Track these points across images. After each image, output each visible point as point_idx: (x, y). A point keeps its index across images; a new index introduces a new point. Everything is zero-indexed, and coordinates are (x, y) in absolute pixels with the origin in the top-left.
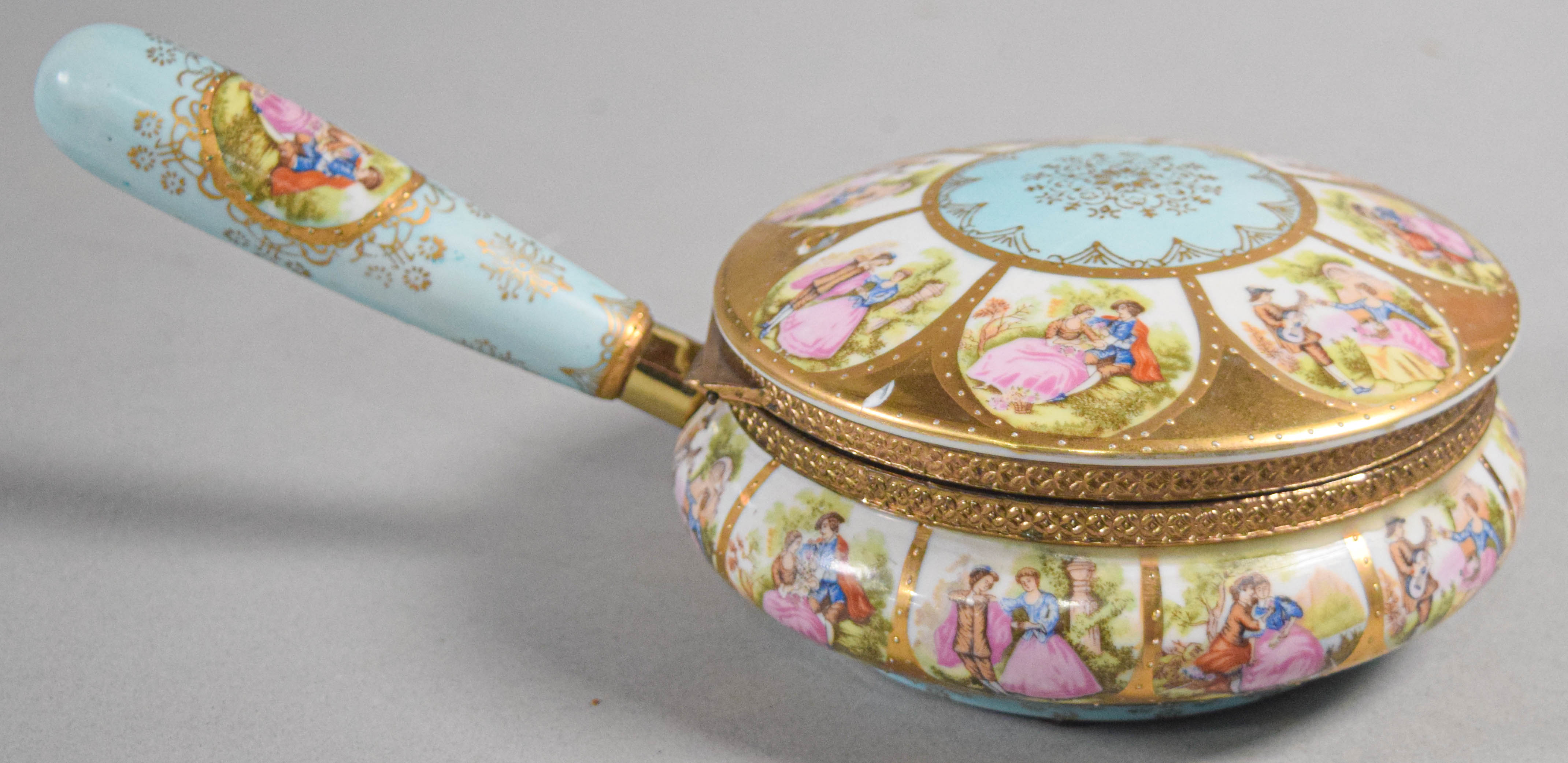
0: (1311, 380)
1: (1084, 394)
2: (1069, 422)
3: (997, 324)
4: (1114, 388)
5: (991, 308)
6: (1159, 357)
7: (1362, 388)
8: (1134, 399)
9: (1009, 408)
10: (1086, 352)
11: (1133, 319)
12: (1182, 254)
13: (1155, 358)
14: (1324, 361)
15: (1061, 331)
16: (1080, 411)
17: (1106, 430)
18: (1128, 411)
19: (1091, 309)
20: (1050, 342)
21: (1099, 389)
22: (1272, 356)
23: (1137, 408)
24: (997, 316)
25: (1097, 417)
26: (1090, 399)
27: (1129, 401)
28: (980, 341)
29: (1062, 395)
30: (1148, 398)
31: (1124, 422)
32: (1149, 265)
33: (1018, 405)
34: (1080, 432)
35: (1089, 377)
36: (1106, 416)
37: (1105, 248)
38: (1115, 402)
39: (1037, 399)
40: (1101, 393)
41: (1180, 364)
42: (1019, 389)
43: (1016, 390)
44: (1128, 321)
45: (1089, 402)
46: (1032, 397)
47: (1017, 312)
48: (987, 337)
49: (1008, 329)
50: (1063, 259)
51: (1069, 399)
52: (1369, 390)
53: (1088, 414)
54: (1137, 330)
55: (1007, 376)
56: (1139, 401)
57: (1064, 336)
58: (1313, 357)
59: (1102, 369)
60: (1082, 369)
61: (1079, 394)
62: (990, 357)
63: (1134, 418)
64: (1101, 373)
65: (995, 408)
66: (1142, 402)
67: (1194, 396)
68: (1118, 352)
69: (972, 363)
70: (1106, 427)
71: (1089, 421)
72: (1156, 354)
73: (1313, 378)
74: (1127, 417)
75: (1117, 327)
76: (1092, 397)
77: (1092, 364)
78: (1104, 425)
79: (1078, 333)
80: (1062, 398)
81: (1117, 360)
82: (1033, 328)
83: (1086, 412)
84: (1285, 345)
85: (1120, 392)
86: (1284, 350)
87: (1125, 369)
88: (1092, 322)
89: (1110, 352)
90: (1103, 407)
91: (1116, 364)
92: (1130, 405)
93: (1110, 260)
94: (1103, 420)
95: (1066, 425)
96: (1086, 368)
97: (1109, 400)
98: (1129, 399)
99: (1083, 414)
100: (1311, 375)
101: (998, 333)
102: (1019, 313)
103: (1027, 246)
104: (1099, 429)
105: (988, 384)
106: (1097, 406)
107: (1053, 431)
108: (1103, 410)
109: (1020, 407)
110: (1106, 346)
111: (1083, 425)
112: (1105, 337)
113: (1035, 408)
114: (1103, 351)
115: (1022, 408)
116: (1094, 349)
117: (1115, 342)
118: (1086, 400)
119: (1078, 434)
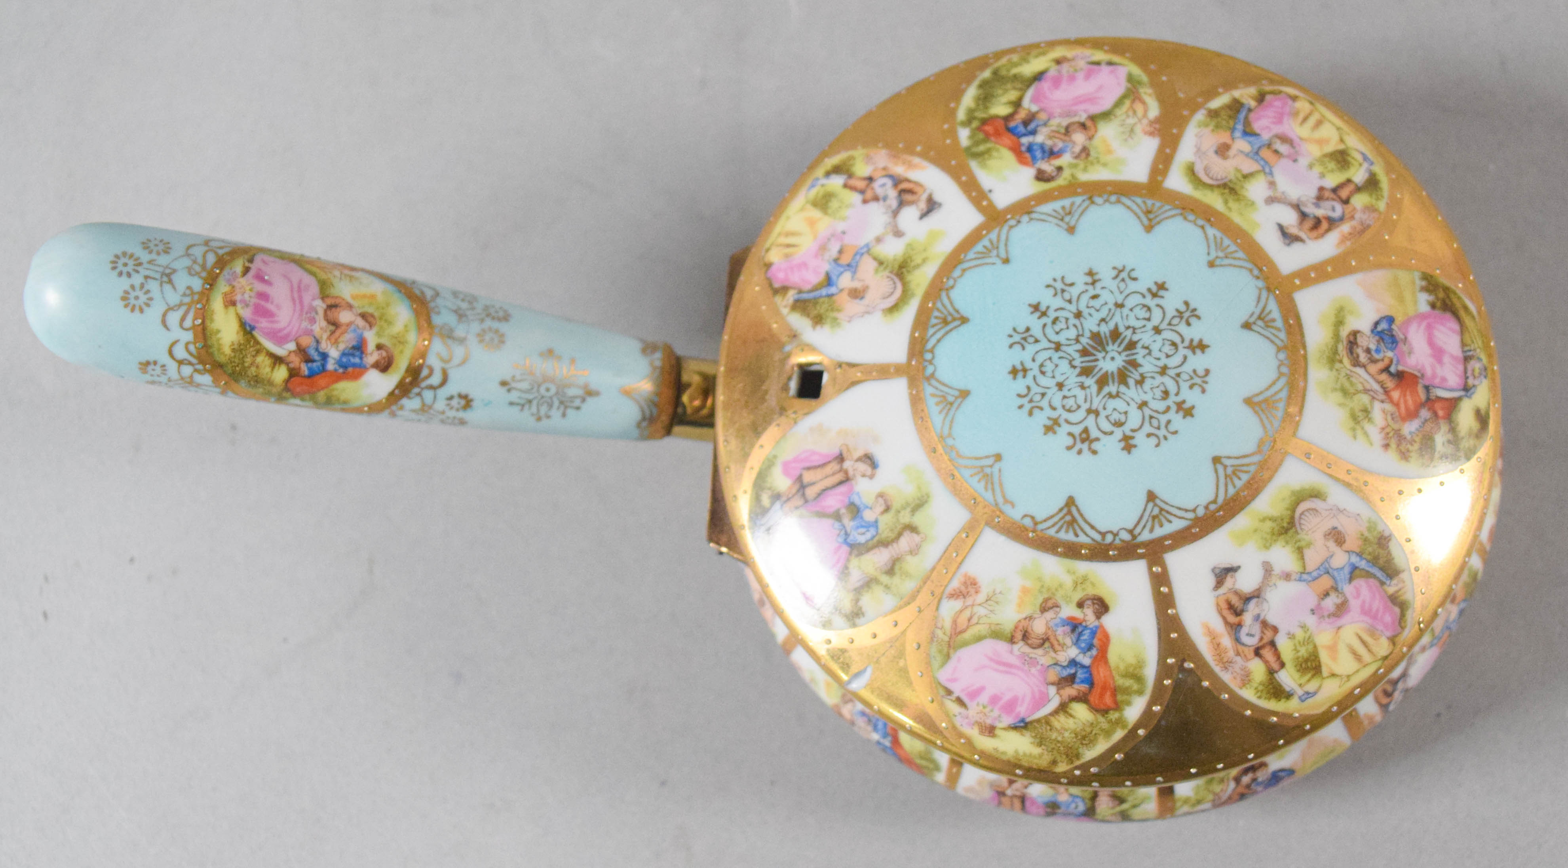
0: (1259, 694)
1: (1043, 721)
2: (1028, 752)
3: (967, 613)
4: (1071, 716)
5: (963, 588)
6: (1117, 678)
7: (1307, 693)
8: (1088, 730)
9: (974, 727)
10: (1048, 666)
11: (1097, 623)
12: (1154, 518)
13: (1113, 678)
14: (1275, 666)
15: (1027, 634)
16: (1038, 740)
17: (1060, 764)
18: (1082, 744)
19: (1057, 607)
20: (1016, 647)
21: (1057, 717)
22: (1226, 668)
23: (1091, 741)
24: (969, 601)
25: (1053, 749)
26: (1048, 728)
27: (1084, 733)
28: (951, 634)
29: (1023, 720)
30: (1102, 730)
31: (1078, 756)
32: (1121, 540)
33: (982, 726)
34: (1037, 764)
35: (1049, 701)
36: (1062, 748)
37: (1078, 510)
38: (1070, 733)
39: (1000, 722)
40: (1059, 721)
41: (1135, 687)
42: (984, 707)
43: (981, 708)
44: (1091, 626)
45: (1047, 731)
46: (995, 719)
47: (987, 601)
48: (958, 631)
49: (977, 623)
50: (1036, 524)
51: (1029, 726)
52: (1315, 693)
53: (1045, 745)
54: (1100, 640)
55: (975, 687)
56: (1094, 733)
57: (1030, 642)
58: (1266, 662)
59: (1062, 692)
60: (1043, 689)
61: (1038, 721)
62: (959, 660)
63: (1086, 752)
64: (1061, 696)
65: (962, 725)
66: (1096, 734)
67: (1145, 727)
68: (1079, 670)
69: (943, 664)
70: (1061, 761)
71: (1046, 753)
72: (1114, 672)
73: (1262, 691)
74: (1081, 750)
75: (1080, 634)
76: (1050, 726)
77: (1053, 684)
78: (1059, 759)
79: (1043, 639)
80: (1022, 724)
81: (1077, 680)
82: (1002, 627)
83: (1044, 743)
84: (1240, 651)
85: (1076, 721)
86: (1238, 659)
87: (1083, 692)
88: (1057, 625)
89: (1071, 669)
90: (1060, 739)
91: (1076, 686)
92: (1084, 738)
93: (1082, 530)
94: (1058, 753)
95: (1025, 754)
96: (1047, 689)
97: (1066, 730)
98: (1085, 731)
99: (1040, 744)
100: (1261, 688)
101: (968, 627)
102: (989, 602)
103: (1004, 497)
104: (1054, 762)
105: (956, 694)
106: (1053, 737)
107: (1012, 760)
108: (1058, 742)
109: (984, 728)
110: (1068, 660)
111: (1041, 756)
112: (1068, 647)
113: (998, 732)
114: (1064, 667)
115: (986, 730)
116: (1056, 664)
117: (1077, 656)
118: (1044, 729)
119: (1035, 766)
